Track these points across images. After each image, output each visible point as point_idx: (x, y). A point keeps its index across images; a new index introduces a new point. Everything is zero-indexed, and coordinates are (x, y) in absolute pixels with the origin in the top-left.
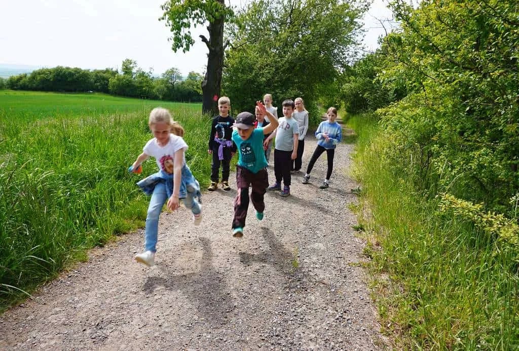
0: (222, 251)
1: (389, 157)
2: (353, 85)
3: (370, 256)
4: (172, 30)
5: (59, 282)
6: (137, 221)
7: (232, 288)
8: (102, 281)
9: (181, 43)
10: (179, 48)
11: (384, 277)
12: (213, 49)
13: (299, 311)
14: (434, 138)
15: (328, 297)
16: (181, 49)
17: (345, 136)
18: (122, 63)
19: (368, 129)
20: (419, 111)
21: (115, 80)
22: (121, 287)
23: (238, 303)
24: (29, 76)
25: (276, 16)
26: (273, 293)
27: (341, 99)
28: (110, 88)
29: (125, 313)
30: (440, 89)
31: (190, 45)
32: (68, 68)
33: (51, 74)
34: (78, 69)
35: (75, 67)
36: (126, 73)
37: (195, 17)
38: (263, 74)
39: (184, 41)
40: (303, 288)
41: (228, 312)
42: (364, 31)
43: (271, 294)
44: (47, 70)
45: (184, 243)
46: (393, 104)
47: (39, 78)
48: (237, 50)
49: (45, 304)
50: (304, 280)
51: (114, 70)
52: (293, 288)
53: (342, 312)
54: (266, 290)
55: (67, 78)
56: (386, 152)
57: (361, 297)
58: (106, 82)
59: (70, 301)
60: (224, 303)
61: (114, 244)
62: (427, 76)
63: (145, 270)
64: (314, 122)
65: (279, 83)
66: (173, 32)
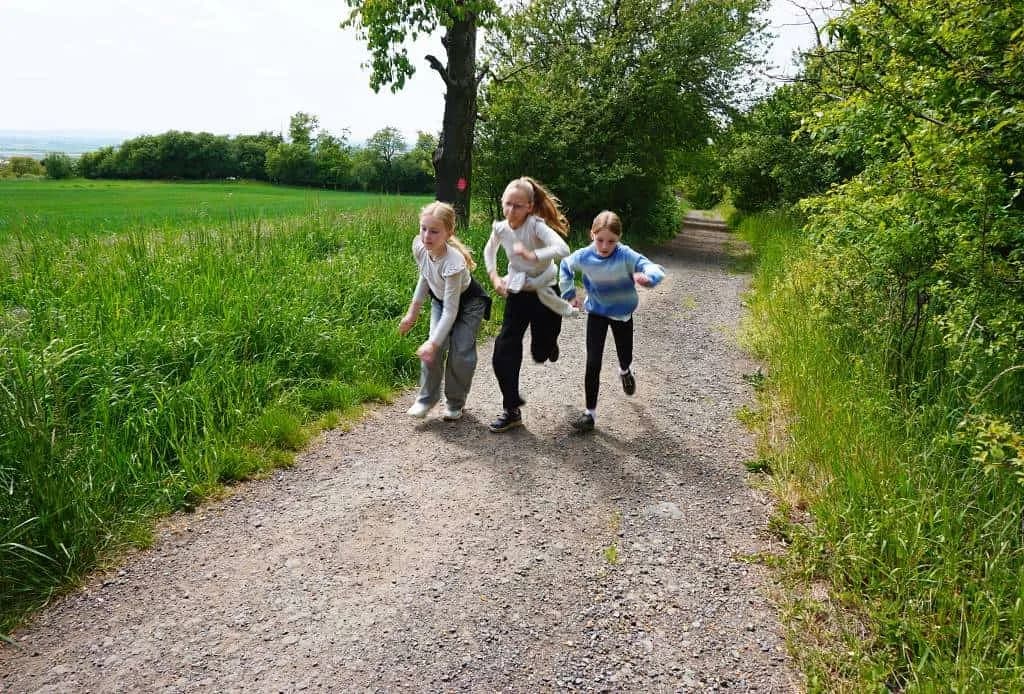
0: (451, 523)
1: (826, 304)
2: (747, 151)
3: (784, 536)
4: (370, 47)
5: (81, 598)
6: (274, 452)
7: (463, 616)
8: (173, 597)
9: (388, 72)
10: (384, 83)
11: (819, 592)
12: (455, 83)
13: (613, 679)
14: (938, 266)
15: (685, 643)
16: (389, 85)
17: (732, 258)
18: (289, 122)
19: (779, 241)
20: (895, 201)
21: (276, 155)
22: (214, 611)
23: (472, 656)
24: (117, 150)
25: (586, 14)
26: (555, 628)
27: (724, 180)
28: (269, 170)
29: (209, 681)
30: (950, 149)
31: (406, 77)
32: (188, 134)
33: (157, 146)
34: (208, 135)
35: (202, 131)
36: (297, 140)
37: (415, 18)
38: (560, 133)
39: (394, 68)
40: (626, 617)
41: (445, 681)
42: (769, 35)
43: (551, 632)
44: (150, 139)
45: (368, 501)
46: (836, 188)
47: (134, 155)
48: (505, 85)
49: (36, 655)
50: (630, 596)
51: (275, 134)
52: (604, 616)
53: (716, 686)
54: (540, 622)
55: (186, 154)
56: (821, 293)
57: (765, 644)
58: (259, 157)
59: (95, 647)
60: (439, 655)
61: (217, 505)
62: (922, 117)
63: (272, 568)
64: (668, 228)
65: (594, 151)
66: (371, 52)
